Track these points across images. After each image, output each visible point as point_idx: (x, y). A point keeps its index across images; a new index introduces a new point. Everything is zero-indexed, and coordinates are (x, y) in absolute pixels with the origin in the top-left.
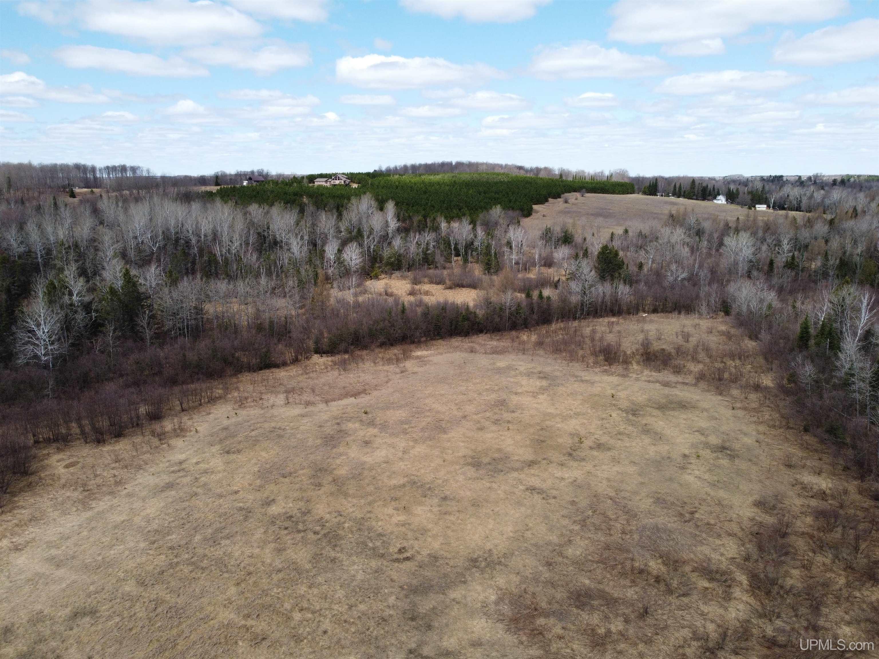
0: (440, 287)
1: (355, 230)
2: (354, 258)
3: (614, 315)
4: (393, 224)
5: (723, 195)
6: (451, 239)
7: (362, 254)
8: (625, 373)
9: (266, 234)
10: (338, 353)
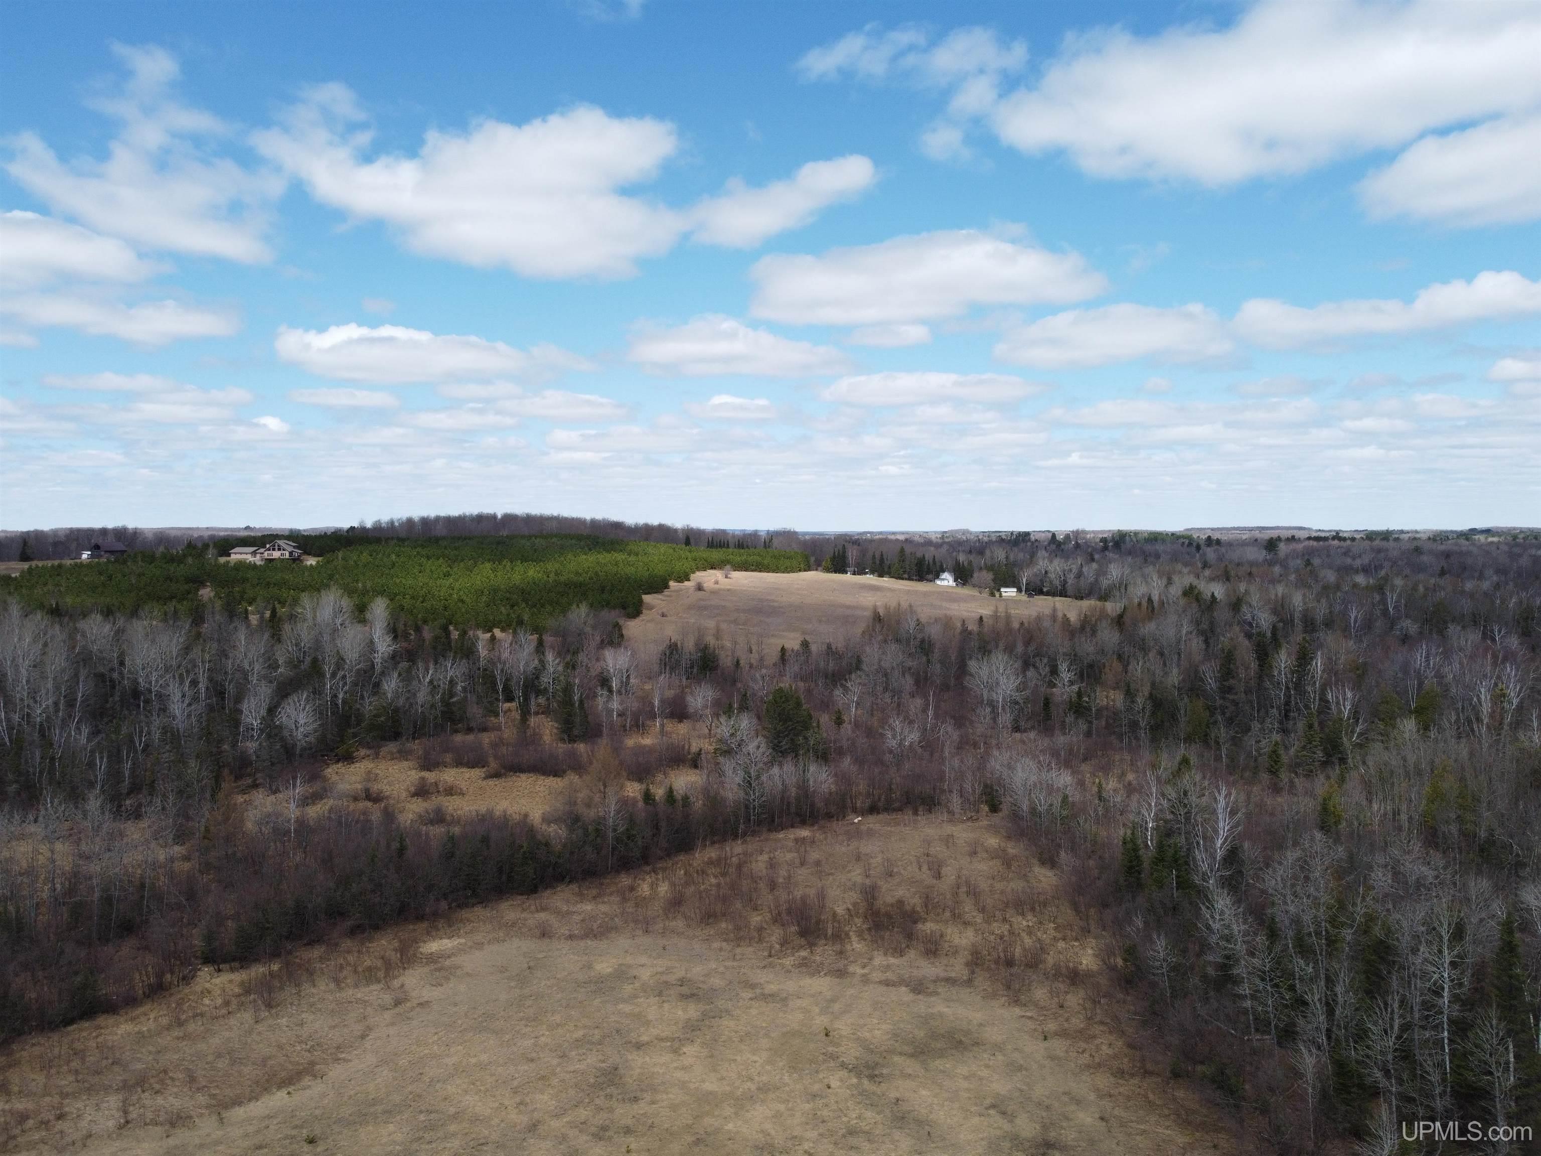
0: (477, 772)
1: (308, 660)
2: (302, 722)
3: (803, 823)
4: (384, 646)
5: (949, 571)
6: (497, 673)
7: (320, 712)
8: (841, 965)
9: (115, 675)
10: (257, 960)
